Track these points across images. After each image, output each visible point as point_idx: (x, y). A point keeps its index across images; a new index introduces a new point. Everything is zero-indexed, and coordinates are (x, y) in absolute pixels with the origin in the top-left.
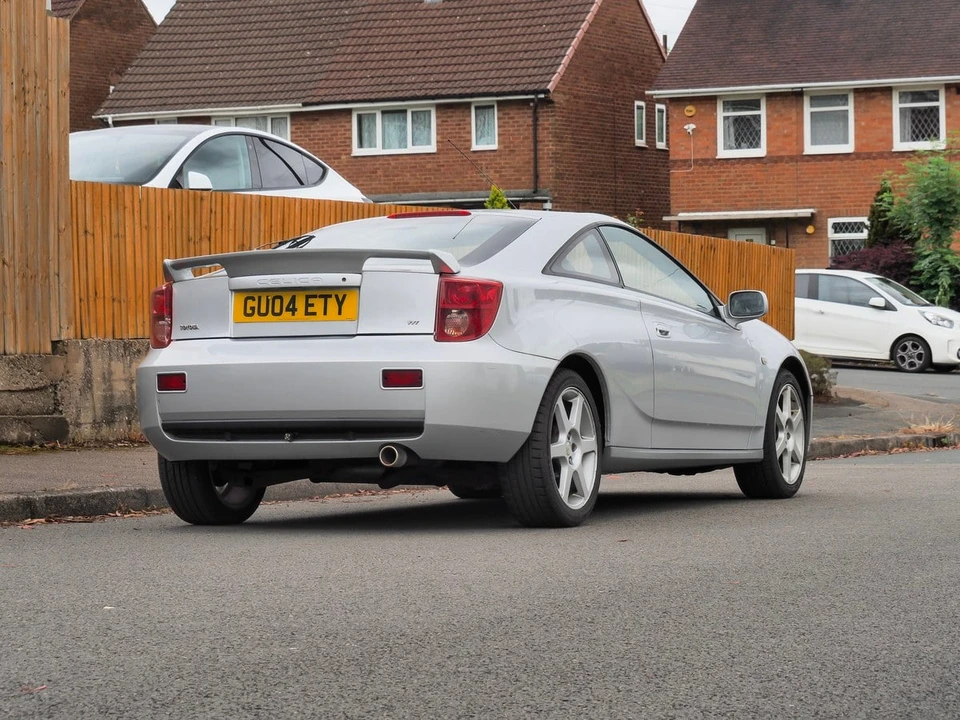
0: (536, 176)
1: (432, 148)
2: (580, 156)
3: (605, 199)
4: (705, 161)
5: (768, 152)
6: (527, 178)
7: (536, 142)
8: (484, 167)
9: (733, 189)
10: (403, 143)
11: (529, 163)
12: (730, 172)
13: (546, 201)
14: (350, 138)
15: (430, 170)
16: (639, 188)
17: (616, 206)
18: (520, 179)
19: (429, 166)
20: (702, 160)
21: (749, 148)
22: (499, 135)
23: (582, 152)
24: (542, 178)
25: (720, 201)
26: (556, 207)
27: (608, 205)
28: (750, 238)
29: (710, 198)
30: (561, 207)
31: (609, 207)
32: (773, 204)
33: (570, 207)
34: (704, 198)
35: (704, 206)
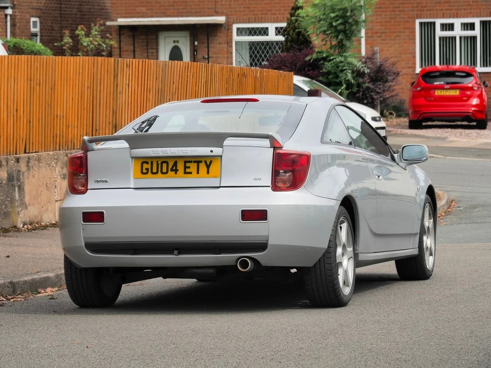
3: (53, 5)
13: (7, 8)
17: (61, 11)
25: (152, 9)
26: (15, 12)
27: (56, 10)
28: (176, 39)
29: (143, 6)
30: (19, 12)
31: (55, 12)
32: (195, 12)
33: (26, 13)
34: (140, 6)
35: (139, 13)
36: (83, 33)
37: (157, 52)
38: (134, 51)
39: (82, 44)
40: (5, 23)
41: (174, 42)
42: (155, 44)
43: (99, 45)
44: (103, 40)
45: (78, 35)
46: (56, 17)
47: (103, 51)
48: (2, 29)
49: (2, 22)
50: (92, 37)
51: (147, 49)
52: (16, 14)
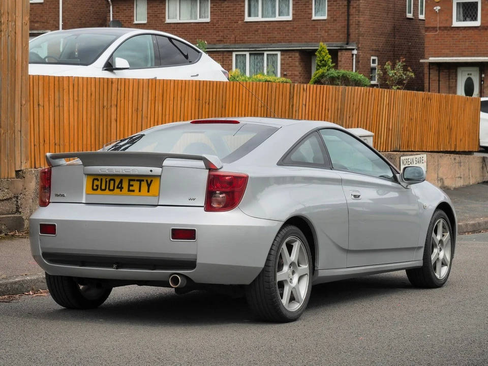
0: (348, 35)
1: (290, 18)
2: (374, 23)
3: (388, 48)
4: (446, 28)
5: (481, 23)
6: (343, 36)
7: (348, 15)
8: (319, 29)
9: (461, 44)
10: (274, 14)
11: (344, 27)
12: (459, 35)
13: (353, 49)
14: (244, 11)
15: (288, 30)
16: (408, 42)
17: (394, 52)
18: (339, 36)
19: (288, 28)
20: (444, 27)
21: (470, 21)
22: (328, 11)
23: (376, 21)
24: (352, 36)
25: (453, 51)
26: (359, 53)
27: (390, 52)
28: (469, 72)
29: (447, 49)
30: (362, 53)
31: (390, 53)
32: (483, 54)
33: (367, 53)
34: (444, 49)
35: (444, 54)
36: (390, 67)
37: (456, 81)
38: (439, 81)
39: (388, 74)
40: (351, 61)
41: (468, 74)
42: (454, 76)
43: (401, 75)
44: (405, 72)
45: (386, 69)
46: (390, 56)
47: (404, 80)
48: (350, 64)
49: (350, 59)
50: (396, 70)
51: (449, 79)
52: (360, 54)
